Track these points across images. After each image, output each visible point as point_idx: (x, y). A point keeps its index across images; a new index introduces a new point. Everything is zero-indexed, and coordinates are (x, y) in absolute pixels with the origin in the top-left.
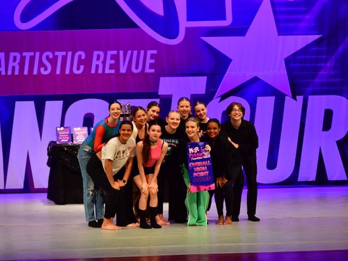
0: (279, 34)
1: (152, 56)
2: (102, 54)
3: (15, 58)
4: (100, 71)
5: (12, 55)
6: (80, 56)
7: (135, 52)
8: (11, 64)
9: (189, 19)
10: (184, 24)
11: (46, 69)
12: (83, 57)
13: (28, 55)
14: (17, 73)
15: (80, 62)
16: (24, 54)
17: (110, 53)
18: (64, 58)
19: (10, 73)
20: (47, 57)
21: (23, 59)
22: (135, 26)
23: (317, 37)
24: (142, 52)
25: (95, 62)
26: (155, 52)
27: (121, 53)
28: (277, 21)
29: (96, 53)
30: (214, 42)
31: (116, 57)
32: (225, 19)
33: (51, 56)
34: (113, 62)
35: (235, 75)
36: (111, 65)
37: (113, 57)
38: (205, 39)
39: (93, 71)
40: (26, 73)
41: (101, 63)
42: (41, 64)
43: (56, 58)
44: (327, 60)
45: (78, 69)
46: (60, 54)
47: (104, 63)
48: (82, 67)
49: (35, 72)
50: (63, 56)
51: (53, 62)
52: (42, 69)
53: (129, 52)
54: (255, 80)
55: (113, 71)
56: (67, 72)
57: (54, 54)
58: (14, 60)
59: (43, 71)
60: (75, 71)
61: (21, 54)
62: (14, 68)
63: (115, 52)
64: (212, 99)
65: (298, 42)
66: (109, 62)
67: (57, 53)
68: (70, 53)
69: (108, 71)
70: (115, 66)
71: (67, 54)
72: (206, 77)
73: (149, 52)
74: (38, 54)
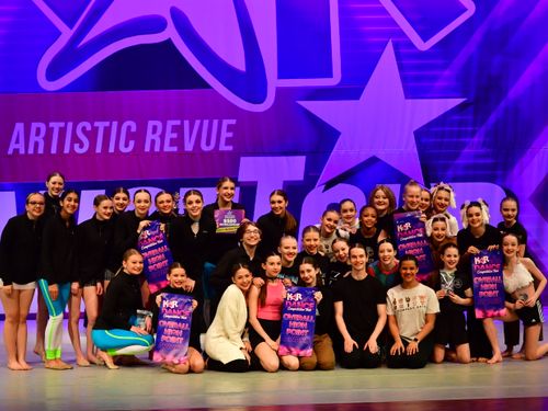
0: (407, 97)
1: (230, 128)
2: (159, 124)
3: (38, 130)
4: (157, 149)
5: (34, 126)
6: (129, 128)
7: (206, 122)
8: (33, 138)
9: (281, 76)
10: (273, 82)
11: (81, 146)
12: (134, 129)
13: (56, 126)
14: (41, 151)
15: (130, 136)
16: (52, 124)
17: (171, 123)
18: (107, 131)
19: (31, 151)
20: (84, 129)
21: (50, 131)
22: (205, 85)
23: (459, 101)
24: (216, 122)
25: (149, 136)
26: (233, 122)
27: (186, 123)
28: (404, 79)
29: (151, 124)
30: (316, 108)
31: (178, 130)
32: (332, 77)
33: (89, 128)
34: (175, 135)
35: (344, 154)
36: (172, 140)
37: (174, 129)
38: (303, 103)
39: (147, 149)
40: (54, 151)
41: (159, 137)
42: (75, 139)
43: (95, 130)
44: (473, 134)
45: (127, 145)
46: (101, 125)
47: (162, 137)
48: (132, 143)
49: (67, 150)
50: (105, 128)
51: (92, 135)
52: (76, 146)
53: (198, 122)
54: (374, 160)
55: (175, 149)
56: (111, 150)
57: (92, 125)
58: (38, 133)
59: (77, 149)
60: (122, 149)
61: (47, 125)
62: (36, 144)
63: (178, 122)
64: (313, 187)
65: (434, 108)
66: (170, 135)
67: (97, 124)
68: (115, 124)
69: (167, 148)
70: (179, 142)
71: (111, 124)
72: (304, 157)
73: (226, 123)
74: (70, 125)
